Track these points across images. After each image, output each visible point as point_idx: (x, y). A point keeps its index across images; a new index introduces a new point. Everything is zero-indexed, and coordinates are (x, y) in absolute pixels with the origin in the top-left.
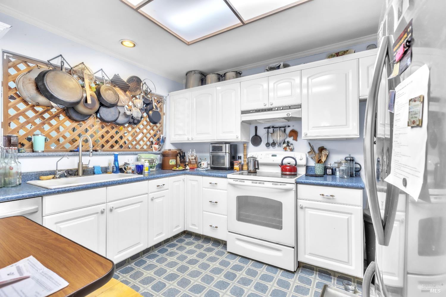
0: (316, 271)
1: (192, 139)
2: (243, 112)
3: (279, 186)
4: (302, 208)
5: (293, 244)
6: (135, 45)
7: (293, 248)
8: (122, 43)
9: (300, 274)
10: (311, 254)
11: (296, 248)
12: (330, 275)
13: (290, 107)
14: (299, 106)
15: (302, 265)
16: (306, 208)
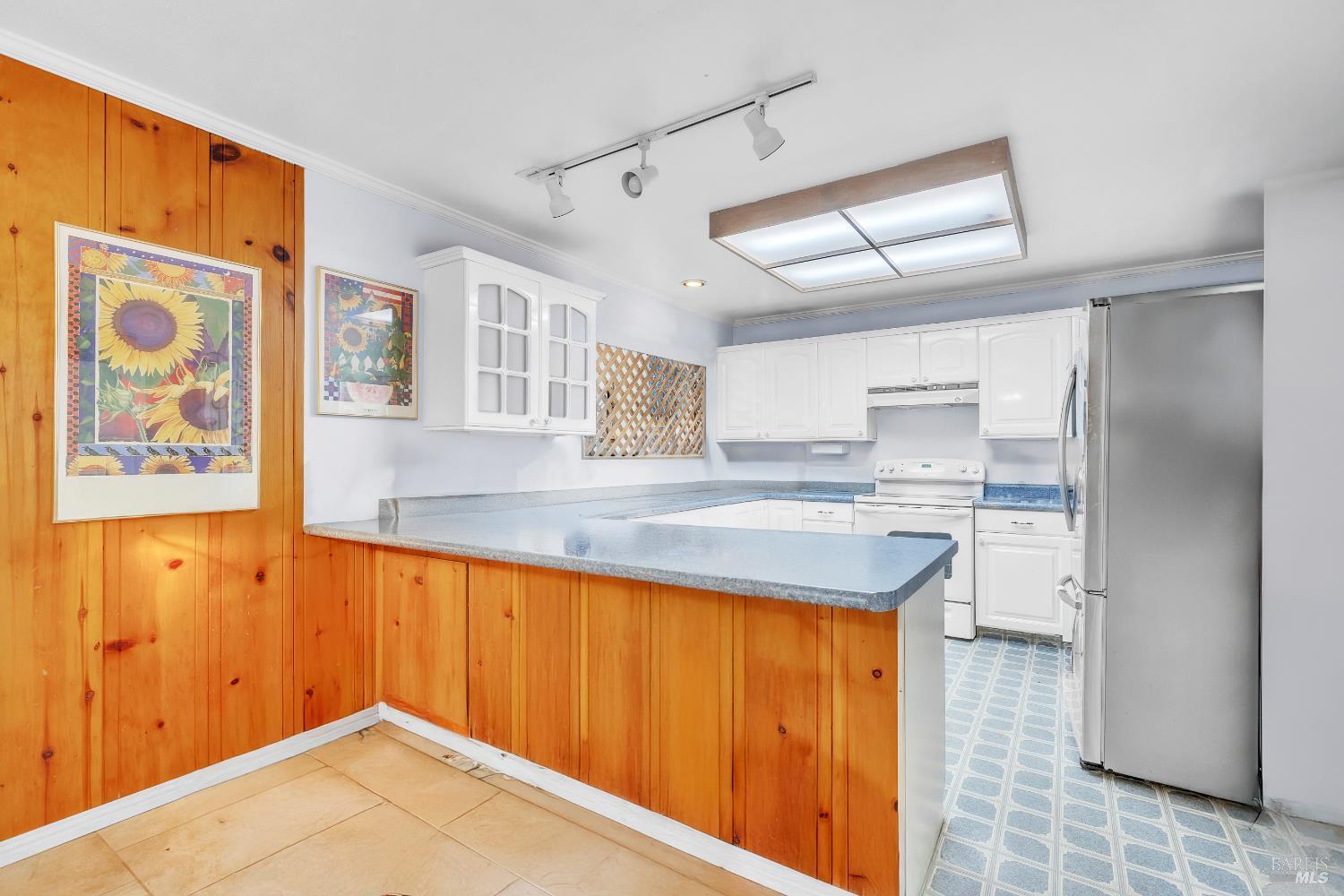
0: (1005, 640)
1: (767, 435)
2: (872, 391)
3: (946, 511)
4: (982, 544)
5: (970, 599)
6: (703, 284)
7: (969, 604)
8: (685, 284)
9: (979, 643)
10: (997, 613)
11: (973, 603)
12: (1025, 642)
13: (959, 385)
14: (974, 385)
15: (981, 633)
16: (988, 543)
